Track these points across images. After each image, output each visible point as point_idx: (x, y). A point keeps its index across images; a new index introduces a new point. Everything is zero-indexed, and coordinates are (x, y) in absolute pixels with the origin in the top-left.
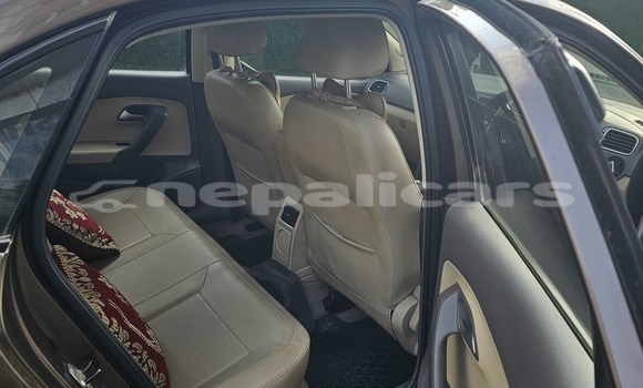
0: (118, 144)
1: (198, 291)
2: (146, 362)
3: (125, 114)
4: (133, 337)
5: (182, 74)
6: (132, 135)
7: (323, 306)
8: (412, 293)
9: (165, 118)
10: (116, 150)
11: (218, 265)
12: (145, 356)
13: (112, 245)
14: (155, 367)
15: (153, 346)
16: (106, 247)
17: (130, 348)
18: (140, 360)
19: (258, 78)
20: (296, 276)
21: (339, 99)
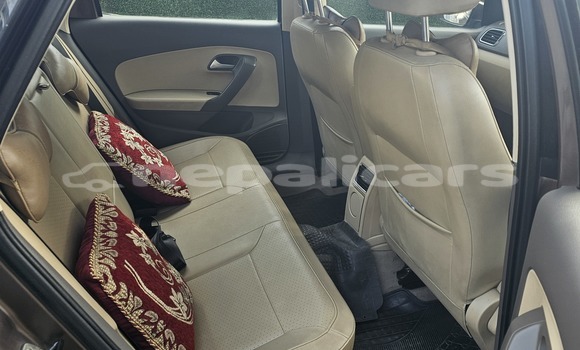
0: (208, 93)
1: (250, 252)
2: (163, 332)
3: (215, 63)
4: (148, 304)
5: (274, 23)
6: (222, 85)
7: (396, 279)
8: (495, 287)
9: (254, 68)
10: (205, 99)
11: (278, 225)
12: (161, 325)
13: (183, 193)
14: (173, 338)
15: (174, 314)
16: (177, 194)
17: (142, 316)
18: (154, 330)
19: (342, 25)
20: (367, 244)
21: (415, 43)
